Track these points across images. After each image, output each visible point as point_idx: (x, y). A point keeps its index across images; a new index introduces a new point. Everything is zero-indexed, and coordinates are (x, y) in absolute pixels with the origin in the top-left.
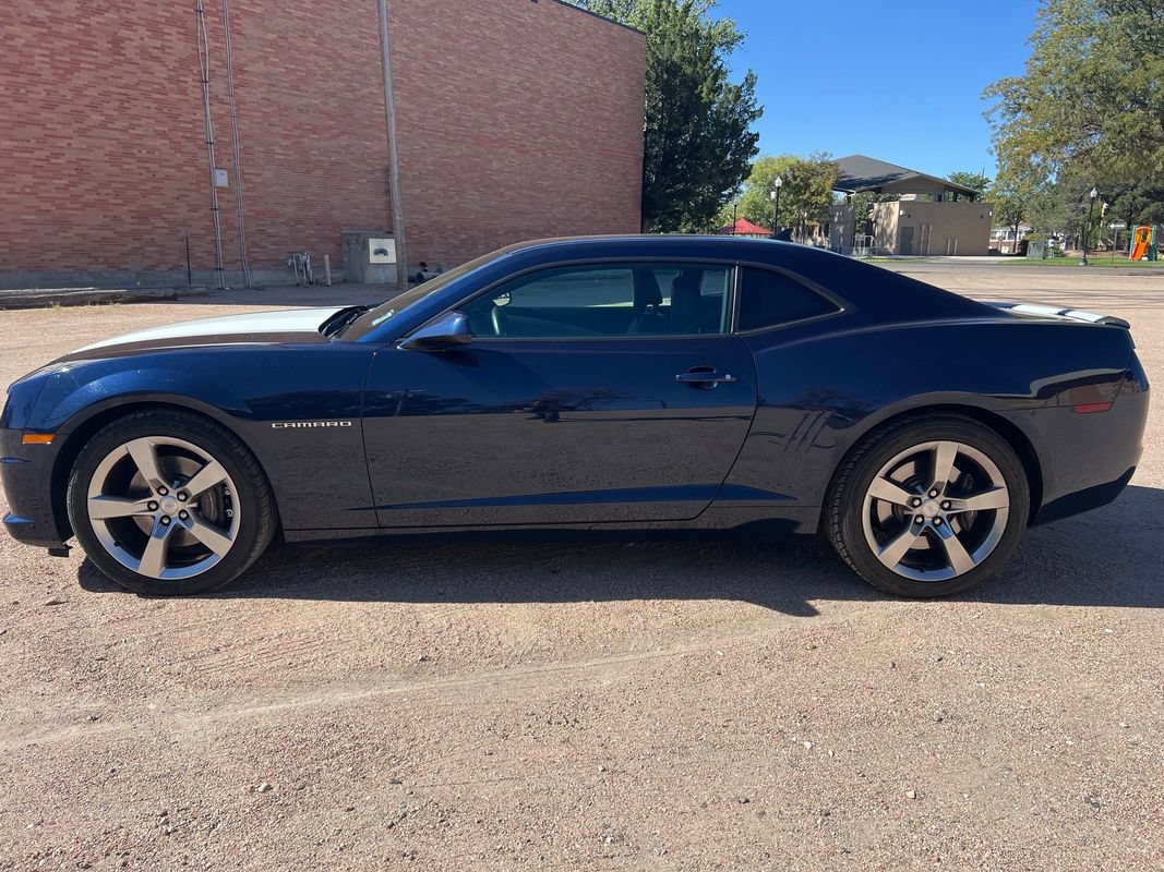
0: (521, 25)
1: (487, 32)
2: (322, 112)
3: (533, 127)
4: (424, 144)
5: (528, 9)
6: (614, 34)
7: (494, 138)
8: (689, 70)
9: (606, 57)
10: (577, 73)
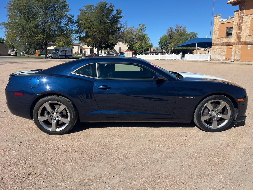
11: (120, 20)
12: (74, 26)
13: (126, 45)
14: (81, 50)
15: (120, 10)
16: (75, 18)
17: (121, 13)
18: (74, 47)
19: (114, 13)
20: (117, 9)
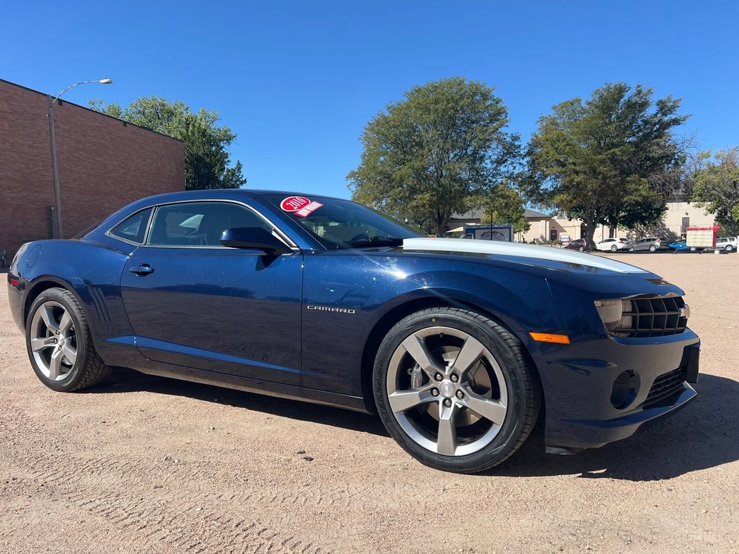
0: (118, 137)
1: (100, 140)
2: (13, 179)
3: (127, 186)
4: (68, 195)
5: (122, 130)
6: (167, 142)
7: (106, 192)
8: (208, 160)
9: (164, 153)
10: (149, 161)
11: (673, 131)
12: (520, 164)
13: (703, 210)
14: (552, 232)
15: (673, 100)
16: (524, 143)
17: (675, 107)
18: (530, 223)
19: (651, 110)
20: (660, 99)
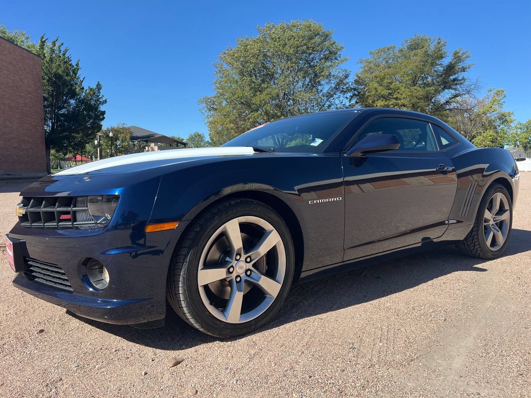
6: (24, 55)
9: (21, 65)
10: (5, 72)
